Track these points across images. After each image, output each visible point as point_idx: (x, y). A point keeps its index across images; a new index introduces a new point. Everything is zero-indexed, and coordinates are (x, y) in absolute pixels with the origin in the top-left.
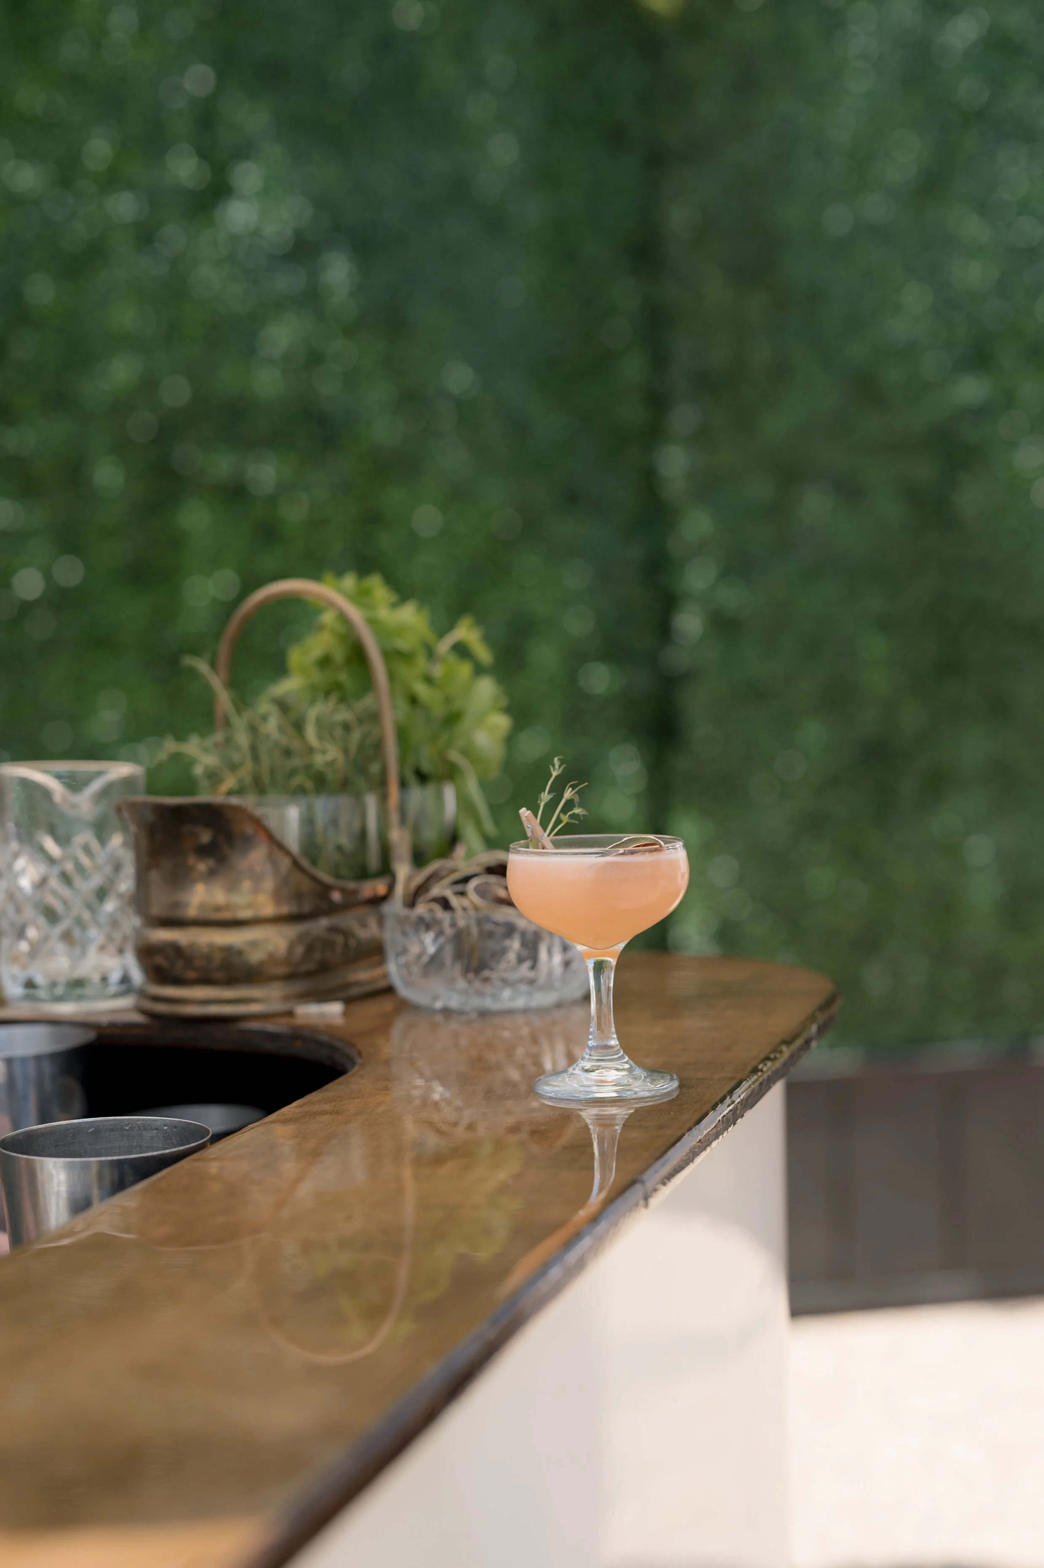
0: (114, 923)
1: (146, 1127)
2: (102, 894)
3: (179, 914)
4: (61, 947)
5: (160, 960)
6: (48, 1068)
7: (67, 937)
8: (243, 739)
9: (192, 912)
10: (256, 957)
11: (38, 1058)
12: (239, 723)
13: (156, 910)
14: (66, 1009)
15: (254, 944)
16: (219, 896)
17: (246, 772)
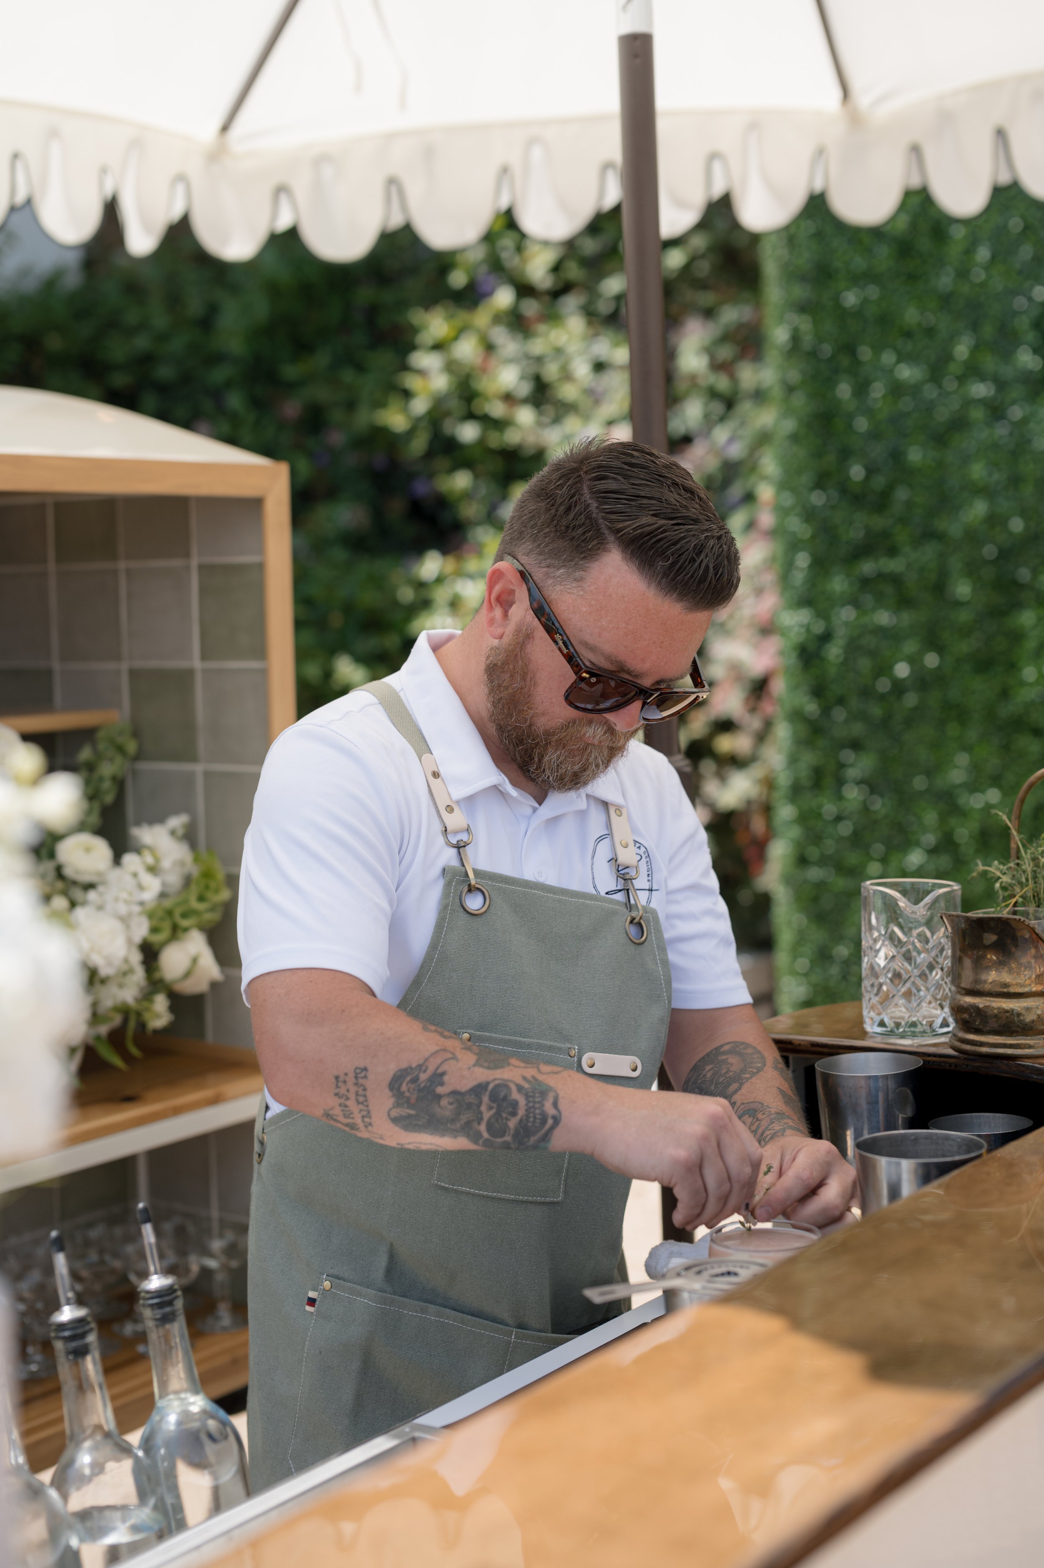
0: (938, 987)
1: (947, 1138)
2: (931, 967)
3: (979, 987)
4: (902, 1001)
5: (966, 1016)
6: (892, 1085)
7: (908, 995)
8: (1028, 866)
9: (987, 987)
10: (1029, 1018)
11: (886, 1077)
12: (1026, 856)
13: (966, 983)
14: (906, 1043)
15: (1028, 1009)
16: (1005, 977)
17: (1028, 890)
